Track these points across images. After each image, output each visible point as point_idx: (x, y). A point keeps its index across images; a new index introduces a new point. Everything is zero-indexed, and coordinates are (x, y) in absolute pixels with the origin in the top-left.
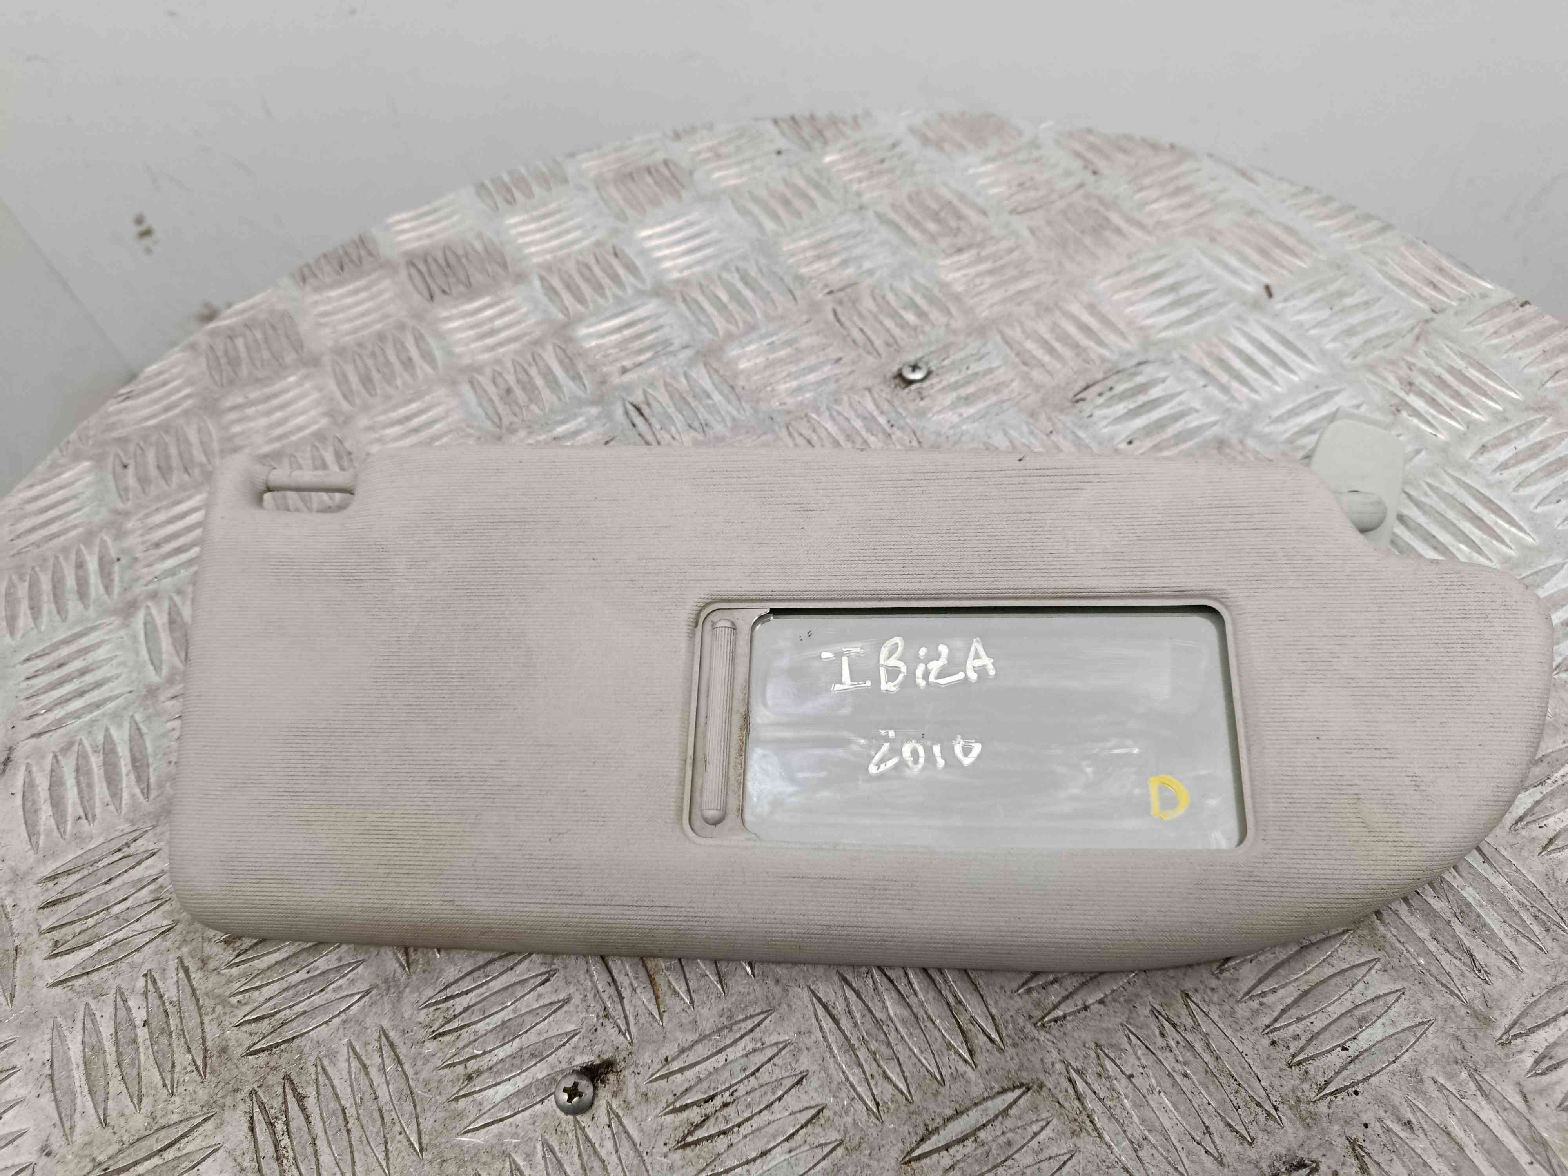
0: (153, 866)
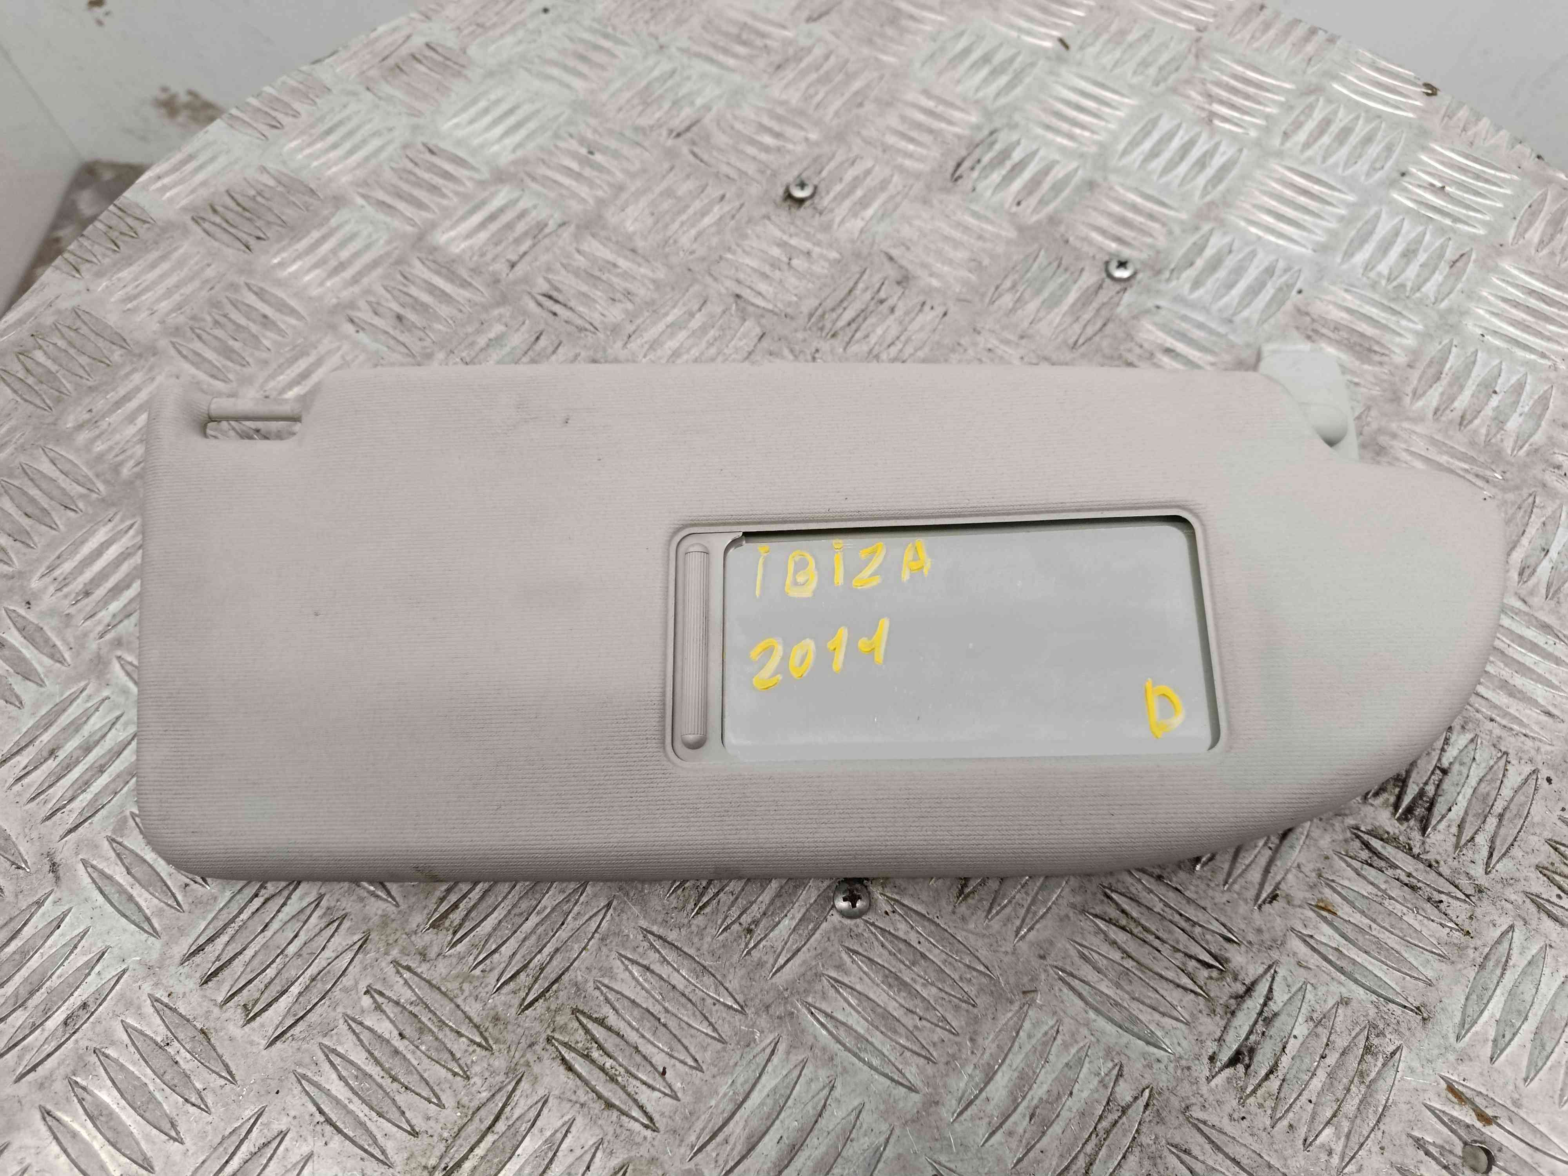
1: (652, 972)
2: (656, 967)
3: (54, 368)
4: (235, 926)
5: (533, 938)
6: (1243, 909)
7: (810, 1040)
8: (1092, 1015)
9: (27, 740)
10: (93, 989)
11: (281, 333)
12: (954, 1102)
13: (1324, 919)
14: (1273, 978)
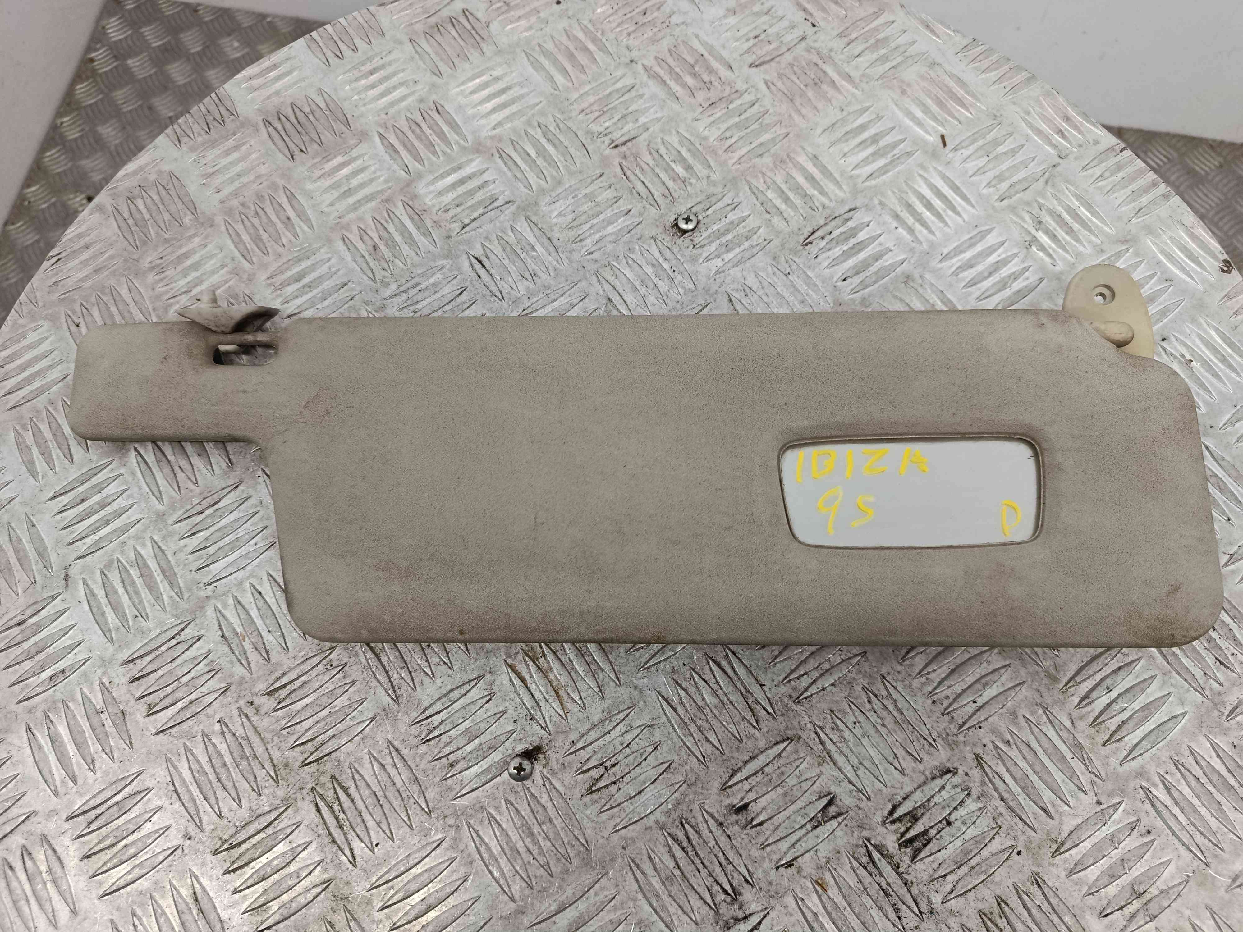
0: (202, 648)
1: (385, 770)
2: (389, 768)
3: (147, 216)
4: (157, 653)
5: (323, 723)
6: (766, 865)
7: (462, 846)
8: (640, 895)
9: (70, 487)
10: (70, 663)
11: (296, 236)
12: (534, 916)
13: (817, 892)
14: (765, 917)
